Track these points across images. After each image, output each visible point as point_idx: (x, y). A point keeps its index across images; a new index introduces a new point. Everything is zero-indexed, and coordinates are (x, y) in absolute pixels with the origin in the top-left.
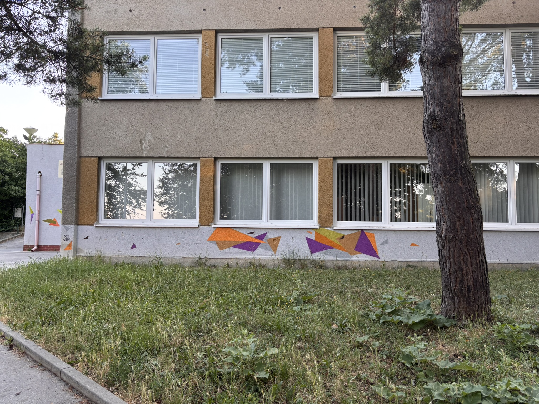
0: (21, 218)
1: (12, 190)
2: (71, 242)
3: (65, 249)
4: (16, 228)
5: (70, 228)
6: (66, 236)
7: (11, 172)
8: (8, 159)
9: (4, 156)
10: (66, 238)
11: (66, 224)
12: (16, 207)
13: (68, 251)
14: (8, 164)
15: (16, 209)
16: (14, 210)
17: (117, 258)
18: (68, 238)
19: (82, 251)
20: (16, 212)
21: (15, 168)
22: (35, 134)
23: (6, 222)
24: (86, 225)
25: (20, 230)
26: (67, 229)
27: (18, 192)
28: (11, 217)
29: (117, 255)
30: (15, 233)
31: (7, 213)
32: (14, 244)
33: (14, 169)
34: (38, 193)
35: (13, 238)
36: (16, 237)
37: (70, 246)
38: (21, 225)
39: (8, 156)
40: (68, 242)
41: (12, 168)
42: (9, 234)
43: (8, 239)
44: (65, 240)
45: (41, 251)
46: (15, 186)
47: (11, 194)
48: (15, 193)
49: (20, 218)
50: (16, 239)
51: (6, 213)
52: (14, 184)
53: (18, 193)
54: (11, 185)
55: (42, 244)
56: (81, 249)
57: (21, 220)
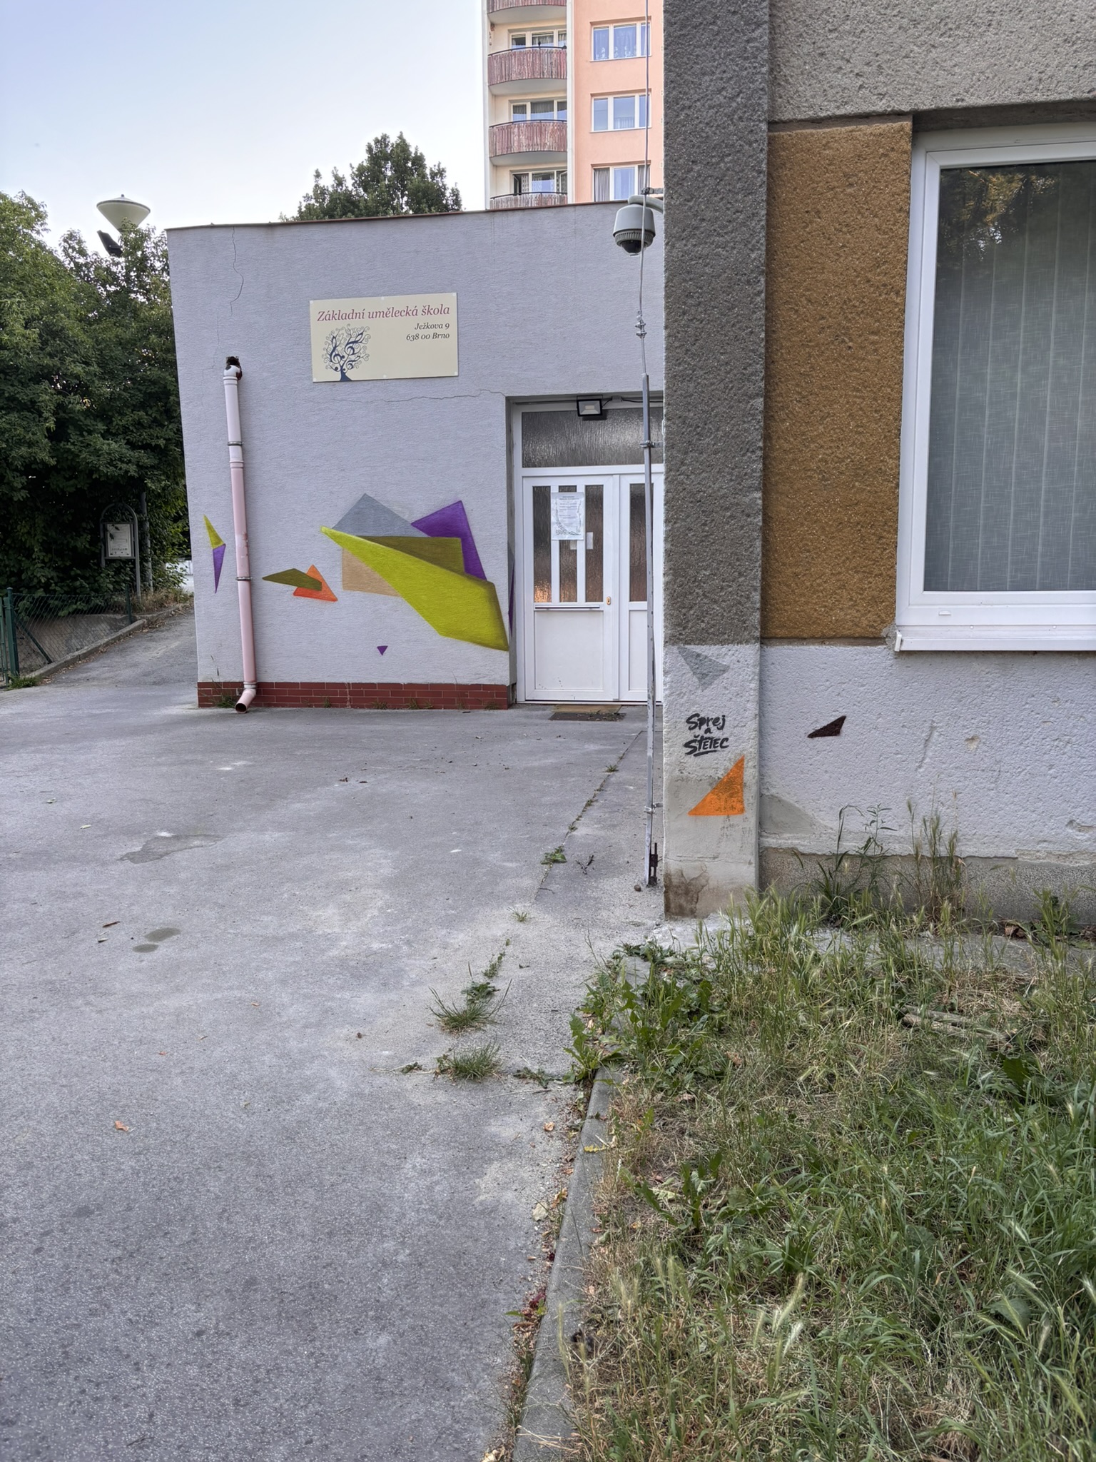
0: (133, 562)
1: (97, 452)
2: (740, 765)
3: (695, 812)
4: (120, 599)
5: (725, 669)
6: (697, 721)
7: (85, 378)
8: (66, 322)
9: (51, 313)
10: (700, 732)
11: (702, 641)
12: (111, 518)
13: (717, 821)
14: (74, 345)
15: (110, 527)
16: (105, 530)
17: (1058, 872)
18: (716, 734)
19: (797, 818)
20: (112, 537)
21: (98, 364)
22: (143, 226)
23: (84, 577)
24: (823, 639)
25: (134, 605)
26: (706, 674)
27: (120, 460)
28: (97, 556)
29: (1064, 849)
30: (119, 617)
31: (82, 543)
32: (135, 665)
33: (95, 368)
34: (234, 454)
35: (119, 638)
36: (130, 633)
37: (729, 787)
38: (135, 587)
39: (67, 313)
40: (716, 764)
41: (87, 364)
42: (99, 622)
43: (107, 644)
44: (695, 747)
45: (269, 705)
46: (104, 436)
47: (97, 470)
48: (111, 463)
49: (127, 561)
50: (133, 642)
51: (79, 544)
52: (101, 427)
53: (120, 465)
54: (90, 433)
55: (271, 677)
56: (790, 809)
57: (133, 570)
